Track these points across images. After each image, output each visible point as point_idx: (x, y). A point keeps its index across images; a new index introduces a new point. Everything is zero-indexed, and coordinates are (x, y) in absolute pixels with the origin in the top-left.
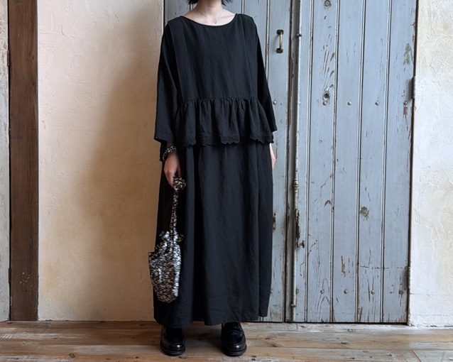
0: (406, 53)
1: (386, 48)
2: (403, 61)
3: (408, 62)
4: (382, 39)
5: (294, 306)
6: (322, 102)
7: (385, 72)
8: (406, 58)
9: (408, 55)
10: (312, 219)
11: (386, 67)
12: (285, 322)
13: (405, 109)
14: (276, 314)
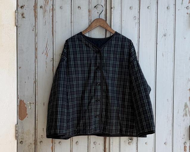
0: (185, 109)
1: (171, 106)
2: (182, 114)
3: (186, 115)
4: (168, 100)
6: (128, 142)
7: (171, 122)
8: (184, 112)
9: (186, 110)
11: (171, 118)
13: (185, 147)
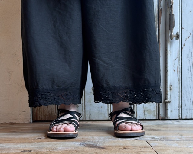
5: (169, 102)
10: (186, 11)
12: (159, 119)
14: (149, 111)
